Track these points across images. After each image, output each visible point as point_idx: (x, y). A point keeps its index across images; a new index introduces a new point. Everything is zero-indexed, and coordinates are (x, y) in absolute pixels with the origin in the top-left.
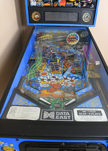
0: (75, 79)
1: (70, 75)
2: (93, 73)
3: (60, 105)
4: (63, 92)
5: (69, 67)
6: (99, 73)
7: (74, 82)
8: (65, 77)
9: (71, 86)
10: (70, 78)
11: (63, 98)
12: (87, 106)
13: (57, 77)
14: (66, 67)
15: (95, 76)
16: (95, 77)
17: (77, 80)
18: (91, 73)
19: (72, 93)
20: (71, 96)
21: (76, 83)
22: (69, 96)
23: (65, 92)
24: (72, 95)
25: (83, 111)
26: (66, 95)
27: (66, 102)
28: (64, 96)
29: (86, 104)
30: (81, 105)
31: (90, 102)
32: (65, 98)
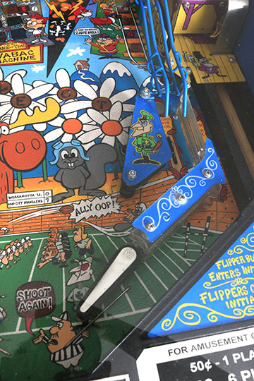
0: (115, 92)
1: (86, 63)
2: (204, 50)
3: (52, 293)
4: (59, 189)
5: (78, 12)
6: (232, 53)
7: (115, 113)
8: (64, 81)
9: (98, 141)
10: (89, 83)
11: (65, 235)
12: (213, 317)
13: (18, 88)
14: (67, 14)
15: (215, 70)
16: (219, 80)
17: (130, 93)
18: (197, 54)
19: (106, 188)
20: (104, 212)
21: (124, 115)
22: (94, 213)
23: (70, 191)
24: (107, 205)
25: (196, 365)
26: (76, 207)
27: (84, 263)
28: (69, 219)
29: (201, 295)
30: (177, 315)
31: (222, 273)
32: (76, 230)
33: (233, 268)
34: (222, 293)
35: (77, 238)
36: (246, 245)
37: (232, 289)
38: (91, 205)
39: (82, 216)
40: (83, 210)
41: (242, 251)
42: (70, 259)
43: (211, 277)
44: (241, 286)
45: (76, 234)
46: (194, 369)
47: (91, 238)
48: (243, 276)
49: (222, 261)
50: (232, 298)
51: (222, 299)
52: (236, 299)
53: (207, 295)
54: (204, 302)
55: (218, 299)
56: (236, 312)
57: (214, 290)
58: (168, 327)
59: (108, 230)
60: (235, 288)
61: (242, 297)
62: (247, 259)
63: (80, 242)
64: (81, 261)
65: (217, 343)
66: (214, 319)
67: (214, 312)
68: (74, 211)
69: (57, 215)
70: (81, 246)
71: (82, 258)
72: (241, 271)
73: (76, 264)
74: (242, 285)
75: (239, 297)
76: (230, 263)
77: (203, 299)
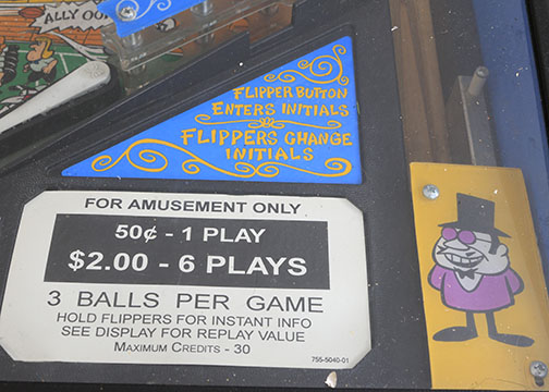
11: (14, 48)
12: (192, 167)
20: (95, 24)
25: (128, 230)
26: (50, 10)
27: (31, 92)
28: (30, 26)
29: (185, 132)
30: (127, 152)
31: (238, 106)
32: (37, 43)
33: (264, 101)
34: (224, 135)
35: (33, 56)
36: (306, 72)
37: (247, 132)
38: (77, 10)
39: (55, 24)
40: (60, 15)
41: (293, 79)
42: (10, 84)
43: (215, 109)
44: (267, 130)
45: (34, 49)
46: (122, 234)
47: (57, 58)
48: (279, 116)
49: (248, 88)
50: (241, 144)
51: (222, 143)
52: (247, 147)
53: (195, 134)
54: (185, 143)
55: (214, 141)
56: (240, 167)
57: (211, 127)
58: (102, 168)
59: (92, 50)
60: (253, 132)
61: (262, 146)
62: (298, 92)
63: (36, 62)
64: (28, 89)
65: (182, 206)
66: (194, 169)
67: (198, 160)
68: (44, 17)
69: (12, 19)
70: (36, 68)
71: (31, 85)
72: (278, 108)
73: (18, 93)
74: (271, 129)
75: (255, 146)
76: (261, 93)
77: (185, 137)
